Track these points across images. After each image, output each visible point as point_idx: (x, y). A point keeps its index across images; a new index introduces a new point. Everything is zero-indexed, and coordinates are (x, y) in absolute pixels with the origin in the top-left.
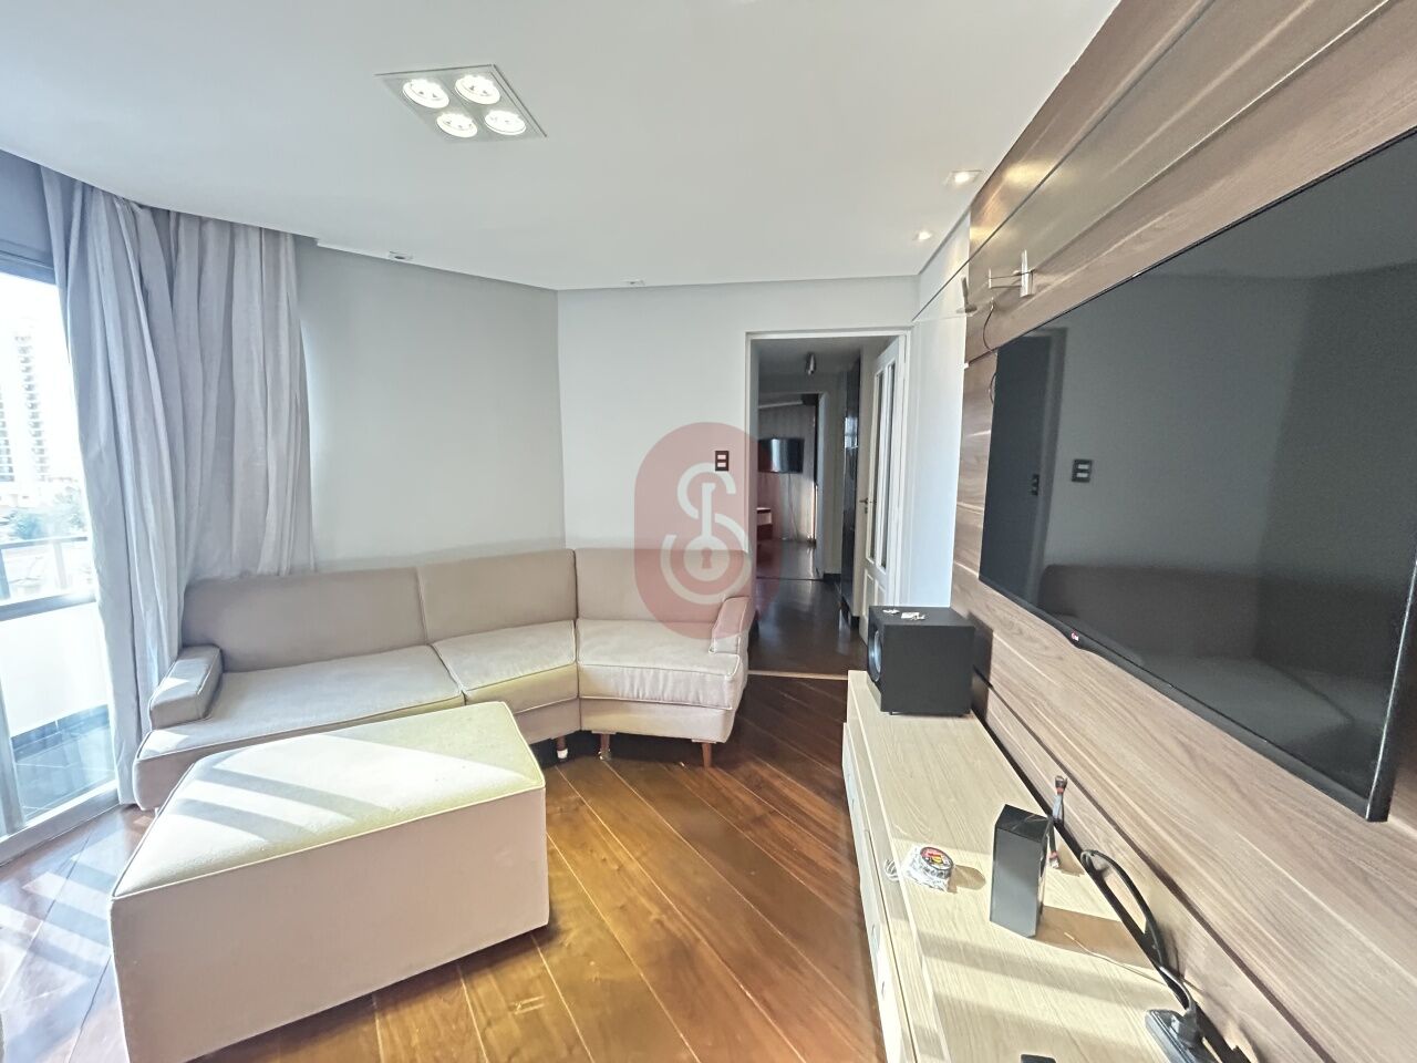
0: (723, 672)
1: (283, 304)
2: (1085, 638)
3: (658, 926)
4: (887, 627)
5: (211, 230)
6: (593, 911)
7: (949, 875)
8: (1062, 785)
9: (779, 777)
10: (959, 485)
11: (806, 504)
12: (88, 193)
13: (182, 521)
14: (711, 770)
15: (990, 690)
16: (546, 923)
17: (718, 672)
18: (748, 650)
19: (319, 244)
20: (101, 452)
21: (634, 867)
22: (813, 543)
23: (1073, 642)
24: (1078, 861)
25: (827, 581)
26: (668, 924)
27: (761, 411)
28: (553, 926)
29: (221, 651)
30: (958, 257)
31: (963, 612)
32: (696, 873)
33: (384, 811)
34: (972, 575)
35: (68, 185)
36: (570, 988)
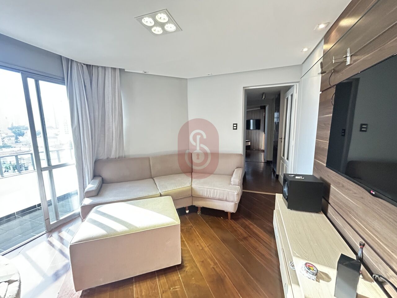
0: (235, 192)
1: (117, 87)
2: (376, 192)
3: (213, 269)
4: (291, 181)
5: (100, 69)
6: (194, 261)
7: (316, 275)
8: (362, 245)
9: (252, 224)
10: (317, 134)
11: (262, 139)
12: (72, 61)
13: (94, 144)
14: (230, 220)
15: (329, 205)
16: (180, 263)
17: (233, 191)
18: (243, 184)
19: (125, 71)
20: (75, 128)
21: (206, 249)
22: (263, 151)
23: (372, 194)
24: (371, 277)
25: (268, 163)
26: (216, 269)
27: (247, 112)
28: (182, 264)
29: (102, 178)
30: (318, 56)
31: (317, 176)
32: (225, 253)
33: (136, 227)
34: (323, 166)
35: (68, 60)
36: (187, 285)
